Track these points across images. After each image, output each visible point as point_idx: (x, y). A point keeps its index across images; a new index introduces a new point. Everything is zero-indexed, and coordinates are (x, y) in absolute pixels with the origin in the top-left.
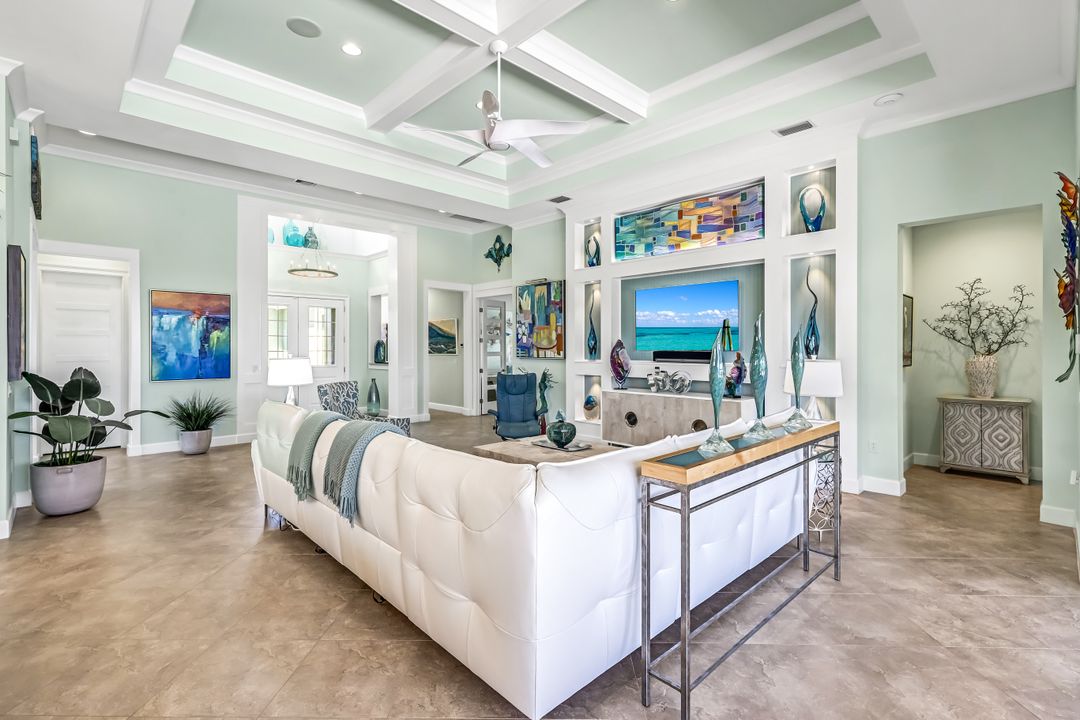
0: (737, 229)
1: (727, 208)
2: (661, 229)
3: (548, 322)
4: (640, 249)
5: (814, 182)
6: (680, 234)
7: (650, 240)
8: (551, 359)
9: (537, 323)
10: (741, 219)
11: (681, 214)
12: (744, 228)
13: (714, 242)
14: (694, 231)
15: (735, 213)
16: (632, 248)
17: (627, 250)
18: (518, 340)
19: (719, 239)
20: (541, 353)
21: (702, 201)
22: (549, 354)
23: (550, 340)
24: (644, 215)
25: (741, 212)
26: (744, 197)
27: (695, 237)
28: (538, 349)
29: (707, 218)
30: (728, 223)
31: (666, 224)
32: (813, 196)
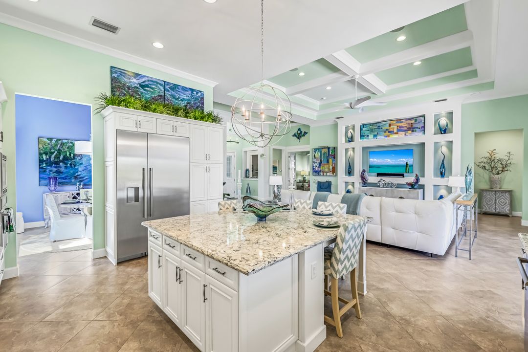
0: (413, 131)
1: (409, 124)
2: (381, 130)
3: (328, 162)
4: (371, 136)
5: (443, 117)
6: (389, 132)
7: (376, 133)
8: (329, 176)
9: (323, 162)
10: (414, 128)
11: (390, 125)
12: (416, 131)
13: (403, 136)
14: (395, 131)
15: (412, 126)
16: (368, 136)
17: (365, 137)
18: (313, 169)
19: (405, 134)
20: (325, 174)
21: (399, 121)
22: (328, 174)
23: (329, 169)
24: (373, 124)
25: (415, 126)
26: (416, 120)
27: (395, 133)
28: (323, 172)
29: (400, 127)
30: (409, 129)
31: (383, 128)
32: (443, 122)
